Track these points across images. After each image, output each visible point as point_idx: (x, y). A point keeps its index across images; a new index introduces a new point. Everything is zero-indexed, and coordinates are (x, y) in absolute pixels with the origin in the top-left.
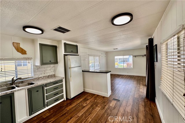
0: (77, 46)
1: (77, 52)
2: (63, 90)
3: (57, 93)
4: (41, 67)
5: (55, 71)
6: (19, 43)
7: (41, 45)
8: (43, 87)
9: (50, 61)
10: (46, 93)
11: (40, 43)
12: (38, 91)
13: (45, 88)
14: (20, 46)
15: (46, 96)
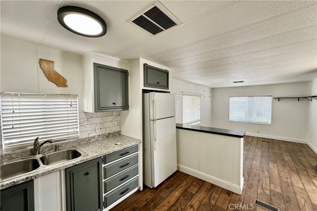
0: (167, 73)
1: (167, 87)
2: (137, 168)
3: (126, 175)
4: (94, 116)
5: (120, 124)
6: (53, 62)
7: (98, 67)
8: (98, 163)
9: (114, 104)
10: (105, 178)
11: (94, 64)
12: (87, 174)
13: (103, 166)
14: (54, 69)
15: (105, 183)
